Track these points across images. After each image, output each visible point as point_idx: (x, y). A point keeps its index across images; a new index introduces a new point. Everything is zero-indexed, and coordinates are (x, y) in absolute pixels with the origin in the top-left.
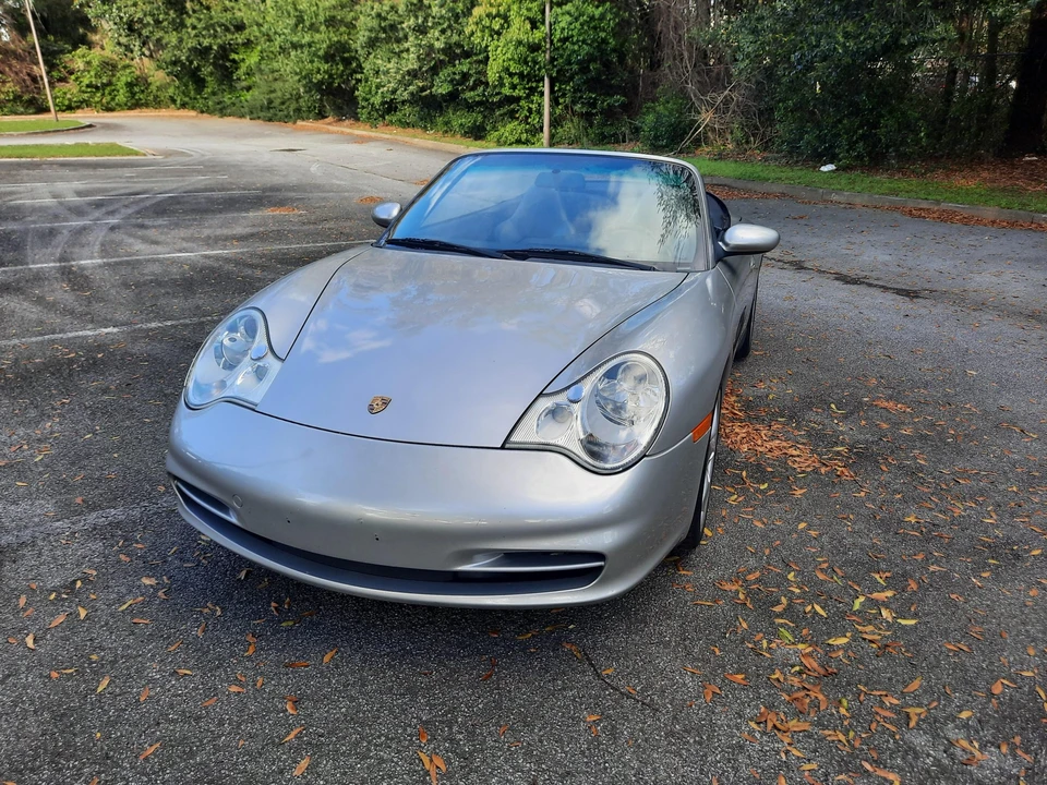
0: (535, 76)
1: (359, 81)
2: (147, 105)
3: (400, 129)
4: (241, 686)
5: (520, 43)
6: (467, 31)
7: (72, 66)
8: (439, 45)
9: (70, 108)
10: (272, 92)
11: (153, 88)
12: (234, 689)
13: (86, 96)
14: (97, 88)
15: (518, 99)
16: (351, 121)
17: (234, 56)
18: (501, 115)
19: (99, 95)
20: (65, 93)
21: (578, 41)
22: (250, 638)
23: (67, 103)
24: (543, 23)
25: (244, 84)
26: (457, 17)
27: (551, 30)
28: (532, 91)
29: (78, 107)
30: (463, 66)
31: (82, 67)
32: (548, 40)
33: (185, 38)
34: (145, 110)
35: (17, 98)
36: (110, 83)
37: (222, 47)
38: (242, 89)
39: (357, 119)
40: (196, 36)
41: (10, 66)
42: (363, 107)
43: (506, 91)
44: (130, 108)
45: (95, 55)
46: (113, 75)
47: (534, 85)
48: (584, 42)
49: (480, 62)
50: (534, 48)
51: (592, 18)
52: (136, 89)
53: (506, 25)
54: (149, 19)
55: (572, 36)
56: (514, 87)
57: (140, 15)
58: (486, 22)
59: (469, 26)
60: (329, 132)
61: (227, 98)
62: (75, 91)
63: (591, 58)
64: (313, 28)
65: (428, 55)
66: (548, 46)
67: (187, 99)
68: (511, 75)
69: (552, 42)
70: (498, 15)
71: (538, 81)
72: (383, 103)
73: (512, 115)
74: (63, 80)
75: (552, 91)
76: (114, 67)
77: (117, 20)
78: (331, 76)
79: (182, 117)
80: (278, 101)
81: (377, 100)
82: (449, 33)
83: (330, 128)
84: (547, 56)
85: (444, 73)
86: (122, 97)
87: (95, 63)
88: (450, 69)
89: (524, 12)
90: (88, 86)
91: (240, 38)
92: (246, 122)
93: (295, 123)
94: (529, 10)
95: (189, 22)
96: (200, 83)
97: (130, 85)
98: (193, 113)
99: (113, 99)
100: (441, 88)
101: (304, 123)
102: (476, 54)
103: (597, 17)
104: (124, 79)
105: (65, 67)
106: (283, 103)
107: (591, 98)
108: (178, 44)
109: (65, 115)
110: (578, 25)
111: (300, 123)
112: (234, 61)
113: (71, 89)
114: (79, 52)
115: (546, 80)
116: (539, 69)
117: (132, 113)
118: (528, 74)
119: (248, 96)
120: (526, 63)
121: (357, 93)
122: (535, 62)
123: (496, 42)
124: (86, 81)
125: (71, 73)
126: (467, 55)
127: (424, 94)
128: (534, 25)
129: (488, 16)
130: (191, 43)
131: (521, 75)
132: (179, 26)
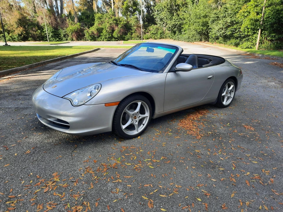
0: (256, 29)
1: (210, 31)
2: (163, 38)
3: (219, 44)
4: (24, 133)
5: (252, 19)
6: (237, 17)
7: (150, 29)
8: (229, 21)
9: (148, 39)
10: (190, 35)
11: (166, 34)
12: (23, 133)
13: (151, 36)
14: (154, 34)
15: (249, 35)
16: (207, 42)
17: (182, 26)
18: (245, 40)
19: (154, 35)
20: (147, 35)
21: (271, 18)
22: (35, 128)
23: (147, 37)
24: (261, 13)
25: (184, 33)
26: (235, 13)
27: (264, 15)
28: (254, 33)
29: (149, 38)
30: (235, 26)
31: (152, 29)
32: (262, 18)
33: (172, 22)
34: (163, 39)
35: (138, 36)
36: (157, 33)
37: (180, 24)
38: (184, 34)
39: (208, 41)
40: (174, 22)
41: (138, 29)
42: (211, 38)
43: (246, 33)
44: (160, 39)
45: (155, 26)
46: (158, 31)
47: (255, 31)
48: (273, 18)
49: (240, 25)
50: (257, 20)
51: (278, 10)
52: (162, 34)
53: (249, 15)
54: (165, 18)
55: (270, 17)
56: (248, 32)
57: (163, 17)
58: (243, 14)
59: (238, 15)
60: (200, 45)
61: (180, 36)
62: (150, 35)
63: (275, 23)
64: (200, 18)
65: (226, 23)
66: (262, 20)
67: (172, 37)
68: (248, 29)
69: (263, 18)
70: (247, 12)
71: (257, 30)
72: (215, 37)
73: (248, 40)
74: (148, 32)
75: (261, 33)
76: (158, 29)
77: (159, 18)
78: (203, 30)
79: (170, 41)
80: (191, 37)
81: (214, 36)
82: (233, 18)
83: (202, 44)
84: (261, 23)
85: (229, 29)
86: (159, 36)
87: (155, 28)
88: (232, 27)
89: (255, 10)
90: (152, 34)
91: (184, 22)
92: (183, 42)
93: (194, 42)
94: (257, 10)
95: (174, 18)
96: (175, 33)
97: (161, 33)
98: (172, 40)
99: (157, 37)
100: (228, 33)
101: (196, 43)
102: (239, 23)
103: (280, 9)
104: (160, 32)
105: (149, 29)
106: (192, 37)
107: (273, 35)
108: (170, 23)
109: (146, 40)
110: (272, 13)
111: (195, 42)
112: (182, 27)
113: (148, 35)
114: (152, 26)
115: (260, 30)
116: (257, 27)
117: (160, 40)
118: (254, 28)
119: (184, 36)
120: (253, 25)
121: (209, 34)
122: (256, 25)
123: (245, 19)
124: (152, 32)
125: (150, 31)
126: (237, 23)
127: (224, 35)
128: (258, 14)
129: (244, 12)
130: (174, 23)
131: (251, 28)
132: (171, 19)
